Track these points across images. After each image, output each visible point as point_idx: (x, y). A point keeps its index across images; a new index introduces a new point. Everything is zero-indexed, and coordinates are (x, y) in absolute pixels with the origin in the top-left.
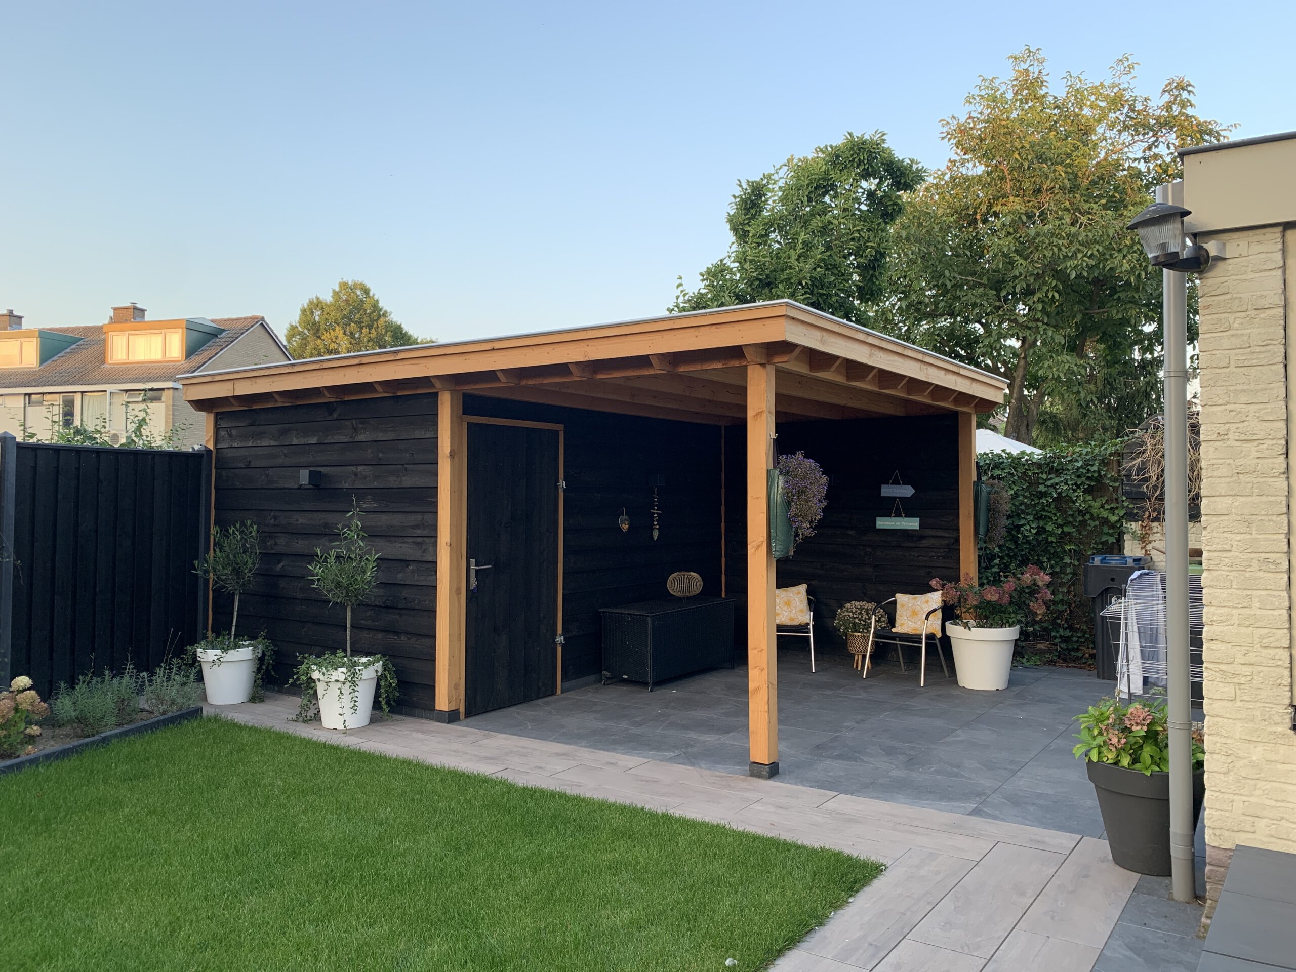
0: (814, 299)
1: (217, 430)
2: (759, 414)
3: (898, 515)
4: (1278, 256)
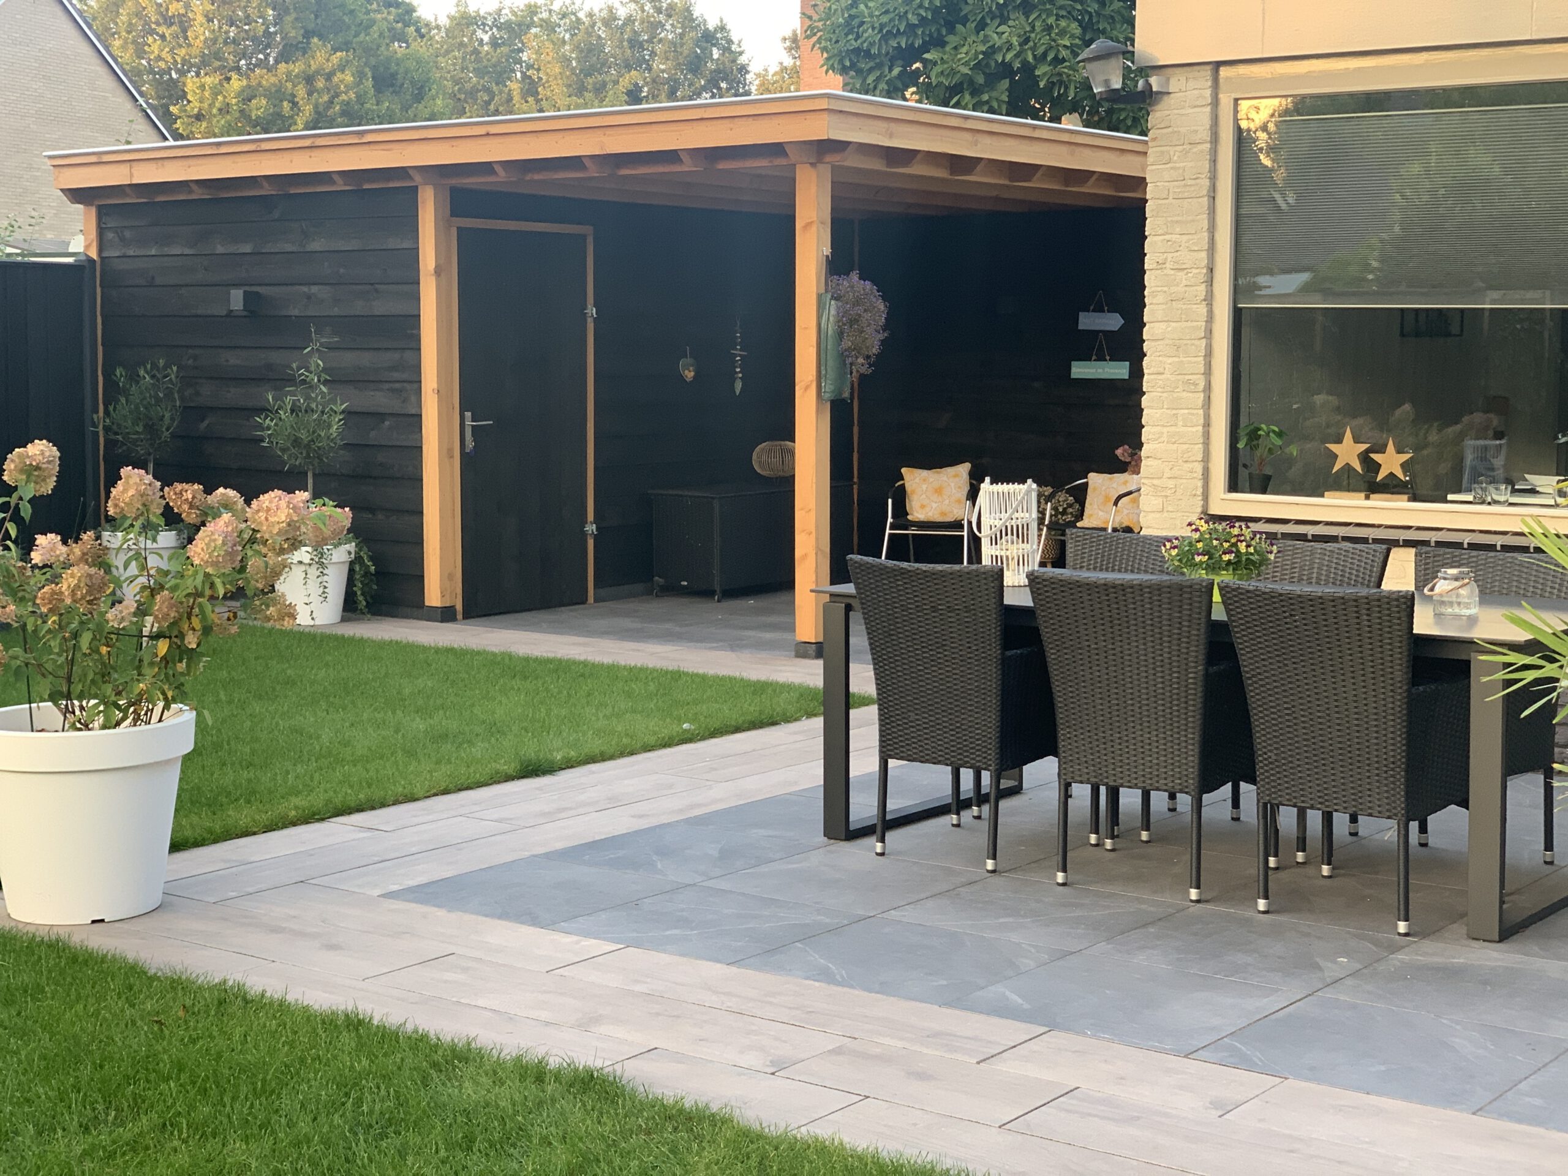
1: (101, 231)
2: (808, 225)
3: (1101, 358)
4: (1208, 93)
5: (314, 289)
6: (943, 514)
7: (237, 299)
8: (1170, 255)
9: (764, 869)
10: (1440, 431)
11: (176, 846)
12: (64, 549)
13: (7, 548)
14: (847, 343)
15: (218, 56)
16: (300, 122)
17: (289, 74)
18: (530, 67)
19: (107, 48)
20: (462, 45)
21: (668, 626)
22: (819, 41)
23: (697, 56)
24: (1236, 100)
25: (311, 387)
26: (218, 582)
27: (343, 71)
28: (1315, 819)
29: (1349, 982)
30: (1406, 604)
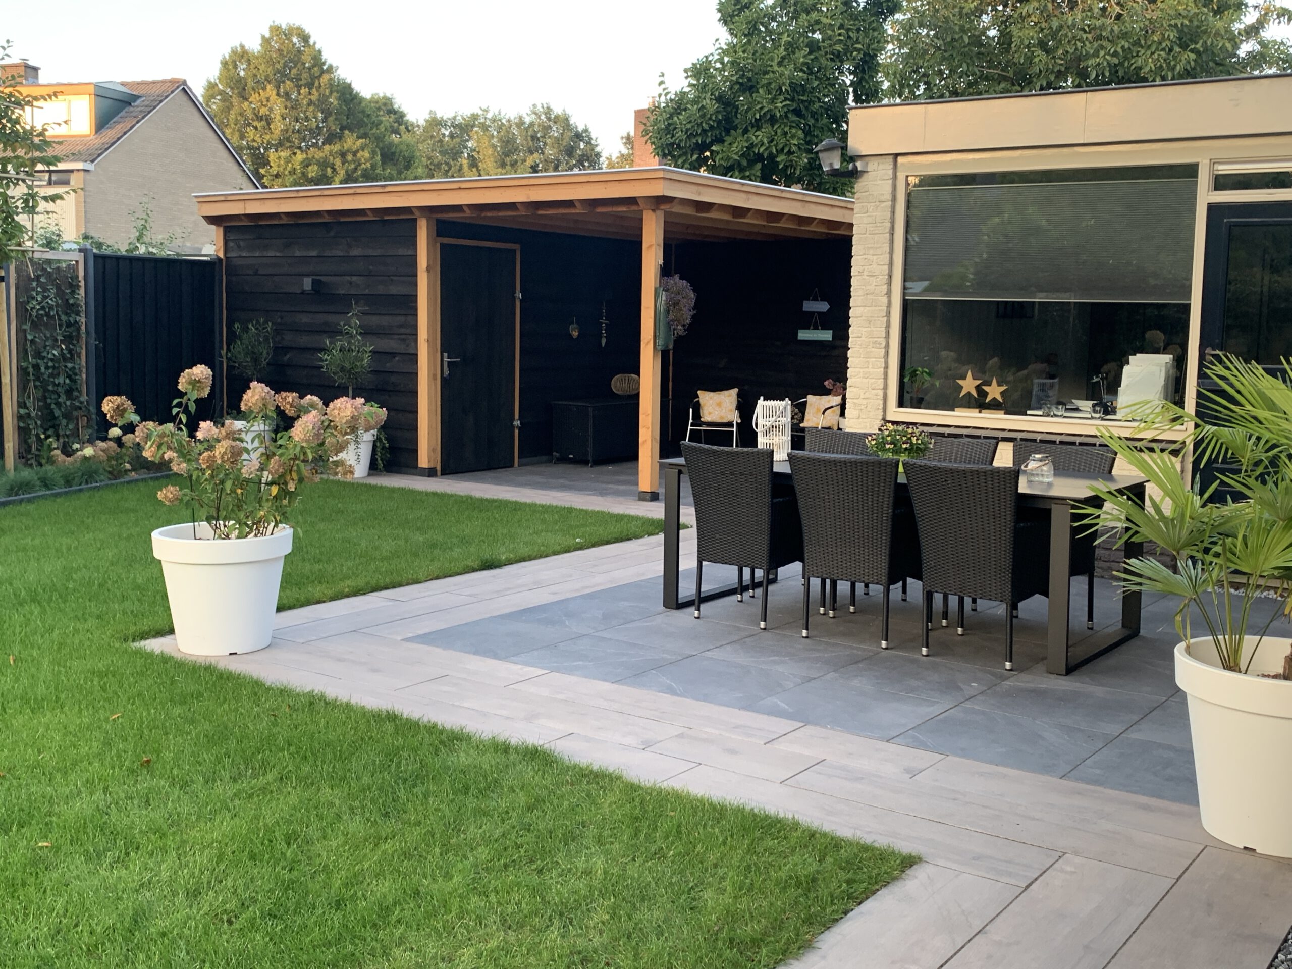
0: (795, 105)
1: (226, 242)
2: (650, 247)
3: (816, 328)
4: (891, 172)
5: (354, 278)
6: (722, 418)
7: (307, 284)
8: (866, 268)
9: (630, 625)
10: (1014, 374)
11: (279, 609)
12: (217, 431)
13: (181, 429)
14: (671, 317)
15: (288, 140)
16: (337, 179)
17: (331, 152)
18: (473, 150)
19: (223, 134)
20: (432, 137)
21: (562, 481)
22: (650, 138)
23: (572, 147)
24: (907, 177)
25: (352, 336)
26: (308, 451)
27: (363, 150)
28: (953, 601)
29: (980, 698)
30: (1014, 475)
